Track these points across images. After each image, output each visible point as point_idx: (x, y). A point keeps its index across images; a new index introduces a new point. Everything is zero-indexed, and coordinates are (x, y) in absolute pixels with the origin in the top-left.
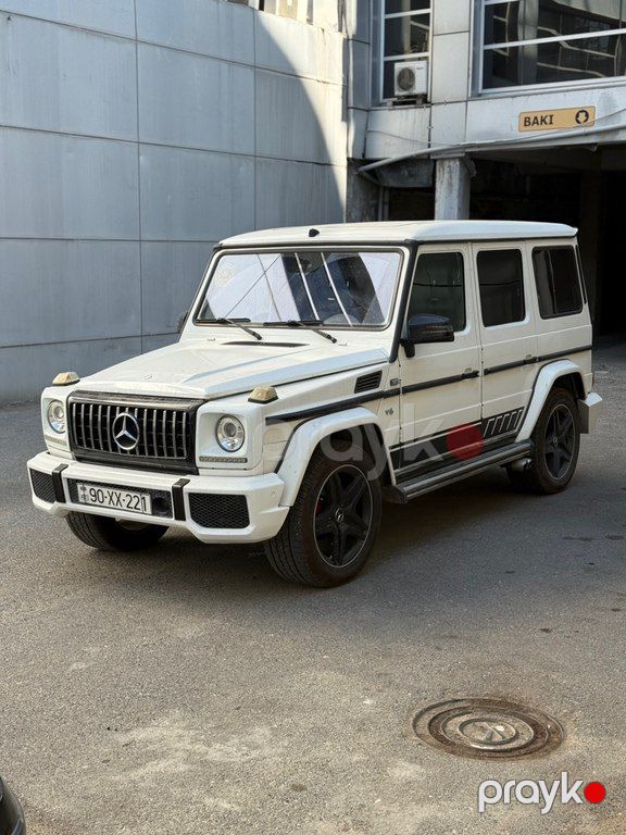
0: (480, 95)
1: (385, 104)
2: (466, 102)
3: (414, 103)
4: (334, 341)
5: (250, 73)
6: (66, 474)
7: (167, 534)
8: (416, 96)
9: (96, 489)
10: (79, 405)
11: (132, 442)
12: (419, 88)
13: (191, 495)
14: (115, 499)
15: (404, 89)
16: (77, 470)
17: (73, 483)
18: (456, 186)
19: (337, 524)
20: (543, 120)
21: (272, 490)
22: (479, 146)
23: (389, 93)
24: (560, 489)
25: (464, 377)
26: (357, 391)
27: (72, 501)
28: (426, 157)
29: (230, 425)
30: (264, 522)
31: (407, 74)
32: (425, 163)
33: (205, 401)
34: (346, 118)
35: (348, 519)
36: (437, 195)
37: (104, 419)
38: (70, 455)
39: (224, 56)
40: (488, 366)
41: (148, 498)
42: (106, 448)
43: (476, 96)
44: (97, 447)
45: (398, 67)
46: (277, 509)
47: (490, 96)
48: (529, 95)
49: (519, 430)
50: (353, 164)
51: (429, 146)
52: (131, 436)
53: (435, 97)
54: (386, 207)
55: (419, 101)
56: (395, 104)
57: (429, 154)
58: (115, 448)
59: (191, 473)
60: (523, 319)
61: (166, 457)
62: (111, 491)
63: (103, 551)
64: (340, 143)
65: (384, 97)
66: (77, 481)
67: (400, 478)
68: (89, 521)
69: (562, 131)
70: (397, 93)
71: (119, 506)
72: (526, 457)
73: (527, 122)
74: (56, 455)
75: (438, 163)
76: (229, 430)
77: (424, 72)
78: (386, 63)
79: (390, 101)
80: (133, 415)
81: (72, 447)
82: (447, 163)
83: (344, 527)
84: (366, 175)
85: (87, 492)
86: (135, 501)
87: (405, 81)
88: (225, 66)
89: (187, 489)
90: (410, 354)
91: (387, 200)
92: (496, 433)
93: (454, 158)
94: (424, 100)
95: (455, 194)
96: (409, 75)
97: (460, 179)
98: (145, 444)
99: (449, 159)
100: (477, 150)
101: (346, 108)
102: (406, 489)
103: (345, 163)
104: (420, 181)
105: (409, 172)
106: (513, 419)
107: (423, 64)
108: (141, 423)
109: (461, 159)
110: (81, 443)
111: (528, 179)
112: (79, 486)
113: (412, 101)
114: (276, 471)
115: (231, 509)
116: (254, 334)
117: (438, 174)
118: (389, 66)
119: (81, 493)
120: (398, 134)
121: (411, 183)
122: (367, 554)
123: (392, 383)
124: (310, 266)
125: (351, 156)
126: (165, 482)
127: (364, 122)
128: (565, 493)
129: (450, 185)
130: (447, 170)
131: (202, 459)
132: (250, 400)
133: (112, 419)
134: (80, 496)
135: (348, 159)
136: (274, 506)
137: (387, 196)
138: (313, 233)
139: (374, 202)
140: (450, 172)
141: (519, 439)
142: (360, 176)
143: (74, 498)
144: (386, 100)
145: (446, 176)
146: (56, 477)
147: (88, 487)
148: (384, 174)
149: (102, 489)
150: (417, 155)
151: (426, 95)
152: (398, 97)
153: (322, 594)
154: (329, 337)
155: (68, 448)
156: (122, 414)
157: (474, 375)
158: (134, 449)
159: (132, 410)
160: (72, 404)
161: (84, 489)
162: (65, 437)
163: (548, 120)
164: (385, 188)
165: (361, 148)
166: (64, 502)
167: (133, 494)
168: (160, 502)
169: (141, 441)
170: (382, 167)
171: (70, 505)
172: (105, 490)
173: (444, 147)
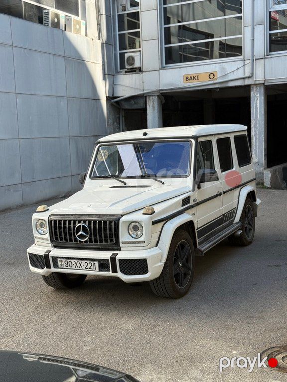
0: (164, 67)
1: (121, 72)
2: (159, 70)
3: (135, 71)
4: (164, 183)
5: (63, 60)
6: (51, 254)
7: (87, 278)
8: (135, 68)
9: (68, 260)
10: (55, 221)
11: (85, 237)
12: (137, 64)
13: (120, 260)
14: (78, 265)
15: (130, 64)
16: (56, 252)
17: (55, 259)
18: (156, 108)
19: (180, 268)
20: (194, 78)
21: (158, 255)
22: (166, 90)
23: (122, 67)
24: (250, 243)
25: (217, 196)
26: (183, 206)
27: (54, 267)
28: (142, 95)
29: (136, 226)
30: (154, 270)
31: (131, 59)
32: (142, 98)
33: (122, 216)
34: (104, 79)
35: (184, 265)
36: (148, 112)
37: (70, 227)
38: (50, 245)
39: (51, 52)
40: (224, 190)
41: (97, 263)
42: (71, 240)
43: (163, 68)
44: (66, 240)
45: (126, 55)
46: (160, 264)
47: (169, 67)
48: (187, 67)
49: (235, 218)
50: (108, 99)
51: (143, 90)
52: (85, 234)
53: (144, 68)
54: (123, 118)
55: (137, 71)
56: (126, 72)
57: (143, 94)
58: (76, 240)
59: (117, 250)
60: (233, 168)
61: (104, 243)
62: (76, 261)
63: (58, 289)
64: (103, 90)
65: (120, 69)
66: (57, 257)
67: (200, 244)
68: (55, 275)
69: (203, 82)
70: (126, 67)
71: (81, 268)
72: (239, 230)
73: (187, 79)
74: (41, 245)
75: (147, 98)
76: (135, 229)
77: (138, 57)
78: (120, 53)
79: (123, 70)
80: (86, 224)
81: (52, 241)
82: (151, 98)
83: (183, 269)
84: (114, 104)
85: (63, 262)
86: (89, 265)
87: (130, 61)
88: (52, 56)
89: (118, 257)
90: (199, 187)
91: (123, 115)
92: (228, 220)
93: (155, 96)
94: (139, 70)
95: (156, 111)
96: (131, 60)
97: (158, 105)
98: (93, 237)
99: (153, 96)
100: (165, 91)
101: (104, 74)
102: (203, 249)
103: (105, 99)
104: (140, 105)
105: (134, 102)
106: (232, 213)
107: (138, 54)
108: (90, 228)
109: (158, 96)
110: (57, 239)
111: (179, 103)
112: (59, 260)
113: (133, 70)
114: (157, 246)
115: (140, 266)
116: (123, 182)
117: (148, 103)
118: (122, 55)
119: (59, 263)
120: (128, 85)
121: (135, 107)
122: (191, 281)
123: (194, 201)
124: (146, 149)
125: (107, 96)
126: (106, 255)
127: (112, 81)
128: (252, 244)
129: (154, 107)
130: (152, 101)
131: (122, 243)
132: (143, 214)
133: (74, 227)
134: (59, 265)
135: (106, 97)
136: (158, 263)
137: (123, 113)
138: (145, 134)
139: (118, 116)
140: (153, 102)
141: (235, 222)
142: (112, 105)
143: (56, 266)
144: (121, 70)
145: (152, 103)
146: (47, 256)
147: (64, 260)
148: (123, 103)
149: (71, 260)
150: (138, 95)
151: (140, 68)
152: (127, 69)
153: (178, 301)
154: (161, 182)
155: (49, 242)
156: (79, 225)
157: (220, 195)
158: (87, 240)
159: (85, 222)
160: (51, 221)
161: (61, 261)
162: (47, 236)
163: (196, 78)
164: (122, 109)
165: (112, 92)
166: (50, 268)
167: (88, 262)
168: (103, 265)
169: (91, 236)
170: (121, 100)
171: (53, 269)
172: (73, 261)
173: (150, 91)
